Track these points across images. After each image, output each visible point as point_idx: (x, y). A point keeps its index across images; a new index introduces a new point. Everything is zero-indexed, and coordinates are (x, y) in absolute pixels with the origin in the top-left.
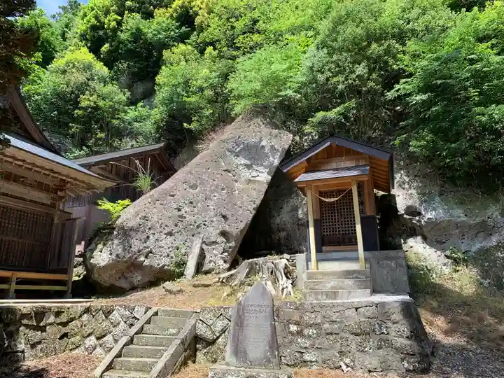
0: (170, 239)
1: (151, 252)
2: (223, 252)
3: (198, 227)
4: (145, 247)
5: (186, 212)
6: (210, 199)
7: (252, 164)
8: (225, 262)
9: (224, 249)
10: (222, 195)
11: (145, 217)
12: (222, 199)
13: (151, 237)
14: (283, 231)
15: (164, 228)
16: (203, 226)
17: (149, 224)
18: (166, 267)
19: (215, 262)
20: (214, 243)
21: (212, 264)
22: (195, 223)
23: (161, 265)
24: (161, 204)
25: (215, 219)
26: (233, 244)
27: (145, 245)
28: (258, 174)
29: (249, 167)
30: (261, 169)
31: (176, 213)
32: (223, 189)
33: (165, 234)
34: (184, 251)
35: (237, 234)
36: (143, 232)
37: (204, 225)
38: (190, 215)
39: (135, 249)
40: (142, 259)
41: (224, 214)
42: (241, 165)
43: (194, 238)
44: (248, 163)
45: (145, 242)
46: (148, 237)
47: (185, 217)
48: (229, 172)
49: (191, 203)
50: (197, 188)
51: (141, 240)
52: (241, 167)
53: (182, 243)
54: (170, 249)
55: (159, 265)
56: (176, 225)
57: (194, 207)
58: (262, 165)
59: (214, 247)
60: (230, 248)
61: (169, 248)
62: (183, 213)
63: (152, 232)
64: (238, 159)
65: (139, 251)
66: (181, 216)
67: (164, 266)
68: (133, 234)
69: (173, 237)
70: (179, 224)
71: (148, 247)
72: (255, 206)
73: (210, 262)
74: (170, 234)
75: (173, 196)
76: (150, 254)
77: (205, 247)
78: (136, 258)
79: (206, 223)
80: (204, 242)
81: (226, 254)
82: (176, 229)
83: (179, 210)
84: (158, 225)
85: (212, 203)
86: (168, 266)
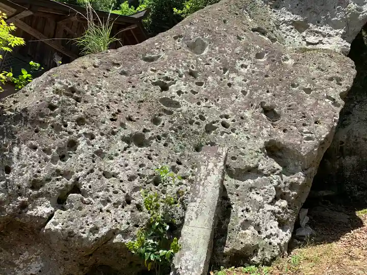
0: (137, 153)
1: (76, 188)
2: (276, 199)
3: (209, 128)
4: (58, 172)
5: (179, 93)
6: (234, 71)
7: (306, 21)
8: (282, 225)
9: (277, 189)
10: (258, 66)
11: (73, 90)
12: (261, 73)
13: (82, 144)
14: (350, 155)
15: (122, 125)
16: (222, 129)
17: (82, 109)
18: (118, 238)
19: (257, 226)
20: (253, 171)
21: (251, 230)
22: (202, 118)
23: (104, 231)
24: (123, 73)
25: (248, 114)
26: (299, 178)
27: (60, 166)
28: (321, 38)
29: (299, 27)
30: (326, 29)
31: (156, 92)
32: (259, 56)
33: (124, 139)
34: (175, 189)
35: (310, 153)
36: (56, 128)
37: (224, 125)
38: (191, 100)
39: (21, 176)
40: (43, 209)
41: (268, 104)
42: (284, 22)
43: (200, 156)
44: (299, 18)
45: (63, 158)
46: (73, 144)
47: (177, 105)
48: (264, 34)
49: (191, 74)
50: (203, 50)
51: (47, 151)
52: (284, 27)
53: (168, 167)
54: (136, 182)
55: (95, 230)
56: (156, 121)
57: (200, 84)
58: (327, 22)
59: (250, 182)
60: (292, 186)
61: (131, 179)
62: (174, 93)
63: (83, 130)
64: (278, 12)
65: (35, 184)
66: (169, 102)
67: (113, 233)
68: (22, 130)
69: (145, 150)
70: (165, 119)
71: (67, 174)
72: (343, 89)
73: (246, 224)
74: (138, 140)
75: (150, 60)
76: (72, 196)
77: (230, 182)
78: (24, 206)
79: (229, 121)
80: (227, 168)
81: (284, 203)
82: (154, 130)
83: (164, 88)
84: (106, 115)
85: (240, 79)
86: (126, 234)
